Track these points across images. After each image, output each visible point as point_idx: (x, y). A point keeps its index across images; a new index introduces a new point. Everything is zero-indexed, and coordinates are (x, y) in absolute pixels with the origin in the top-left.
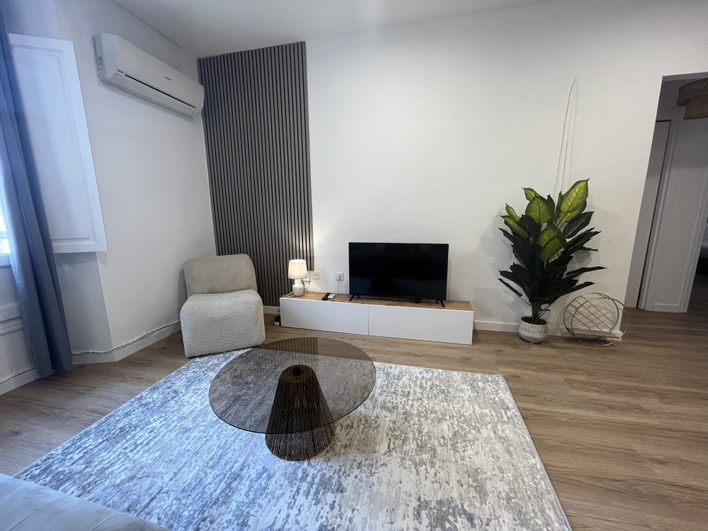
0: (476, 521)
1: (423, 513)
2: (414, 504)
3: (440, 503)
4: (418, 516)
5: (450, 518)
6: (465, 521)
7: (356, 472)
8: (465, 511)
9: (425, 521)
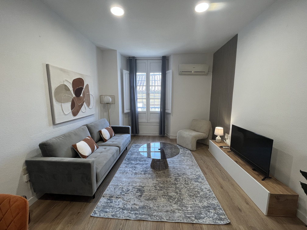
0: (139, 197)
1: (141, 187)
2: (143, 186)
3: (144, 190)
4: (140, 186)
5: (140, 192)
6: (139, 195)
7: (150, 176)
8: (142, 195)
9: (139, 187)
